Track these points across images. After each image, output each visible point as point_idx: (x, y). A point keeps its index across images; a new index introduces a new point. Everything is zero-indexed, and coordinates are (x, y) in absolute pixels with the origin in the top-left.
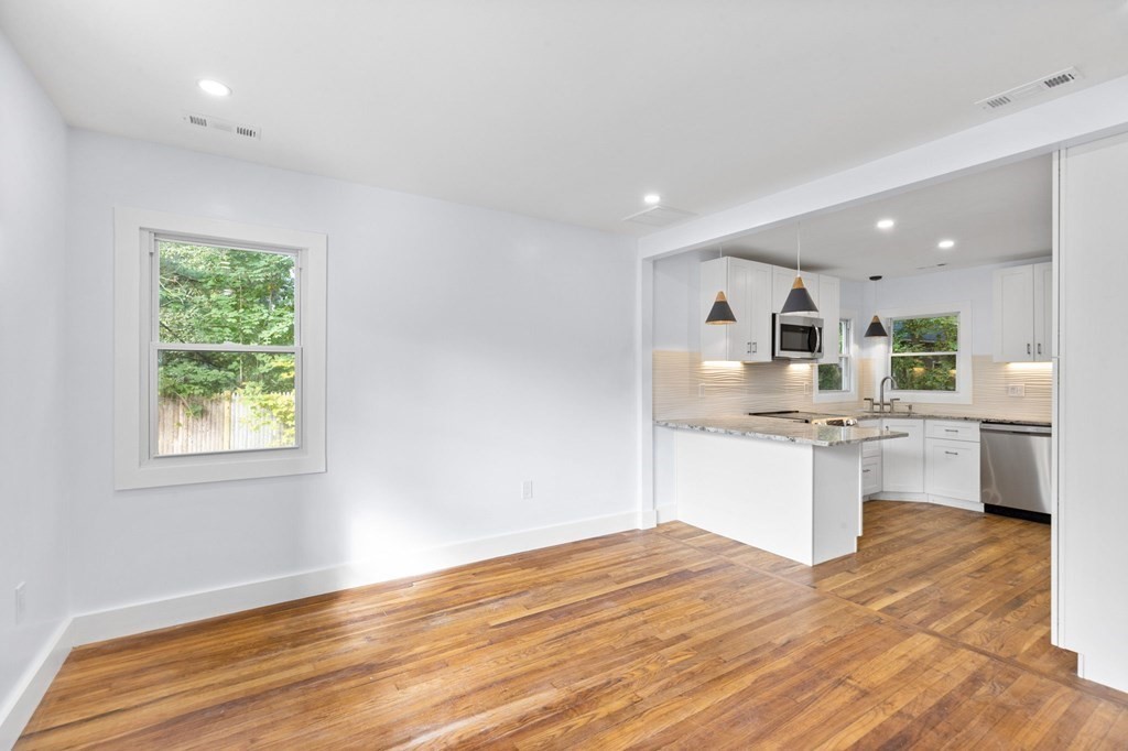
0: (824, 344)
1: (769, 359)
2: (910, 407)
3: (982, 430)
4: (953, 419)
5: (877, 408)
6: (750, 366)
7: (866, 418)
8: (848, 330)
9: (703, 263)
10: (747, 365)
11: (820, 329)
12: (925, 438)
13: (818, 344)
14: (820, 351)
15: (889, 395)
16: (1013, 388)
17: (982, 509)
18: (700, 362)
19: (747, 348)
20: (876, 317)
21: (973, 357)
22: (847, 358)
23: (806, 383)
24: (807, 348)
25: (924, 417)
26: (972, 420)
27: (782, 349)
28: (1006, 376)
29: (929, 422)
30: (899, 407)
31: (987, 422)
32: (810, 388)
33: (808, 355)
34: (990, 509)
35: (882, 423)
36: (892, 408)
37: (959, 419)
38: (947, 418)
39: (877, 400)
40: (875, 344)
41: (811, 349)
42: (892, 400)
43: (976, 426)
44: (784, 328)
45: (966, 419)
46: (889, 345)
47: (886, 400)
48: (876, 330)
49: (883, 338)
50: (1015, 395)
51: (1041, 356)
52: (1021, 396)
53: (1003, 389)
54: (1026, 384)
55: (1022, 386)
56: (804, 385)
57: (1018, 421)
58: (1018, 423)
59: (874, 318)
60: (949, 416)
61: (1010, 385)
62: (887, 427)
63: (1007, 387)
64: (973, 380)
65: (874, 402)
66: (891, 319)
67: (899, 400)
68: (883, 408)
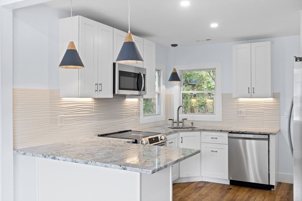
0: (147, 86)
1: (111, 96)
2: (192, 124)
3: (229, 137)
4: (215, 131)
5: (175, 125)
6: (98, 100)
7: (170, 133)
8: (159, 76)
9: (61, 19)
10: (97, 99)
11: (144, 75)
12: (201, 143)
13: (143, 85)
14: (144, 90)
15: (182, 116)
16: (240, 112)
17: (228, 183)
18: (59, 98)
19: (95, 88)
20: (174, 69)
21: (222, 94)
22: (159, 94)
23: (136, 110)
24: (136, 88)
25: (201, 130)
26: (224, 131)
27: (120, 88)
28: (238, 105)
29: (203, 133)
30: (187, 124)
31: (231, 132)
32: (138, 114)
33: (137, 92)
34: (232, 182)
35: (179, 135)
36: (183, 124)
37: (218, 131)
38: (212, 131)
39: (175, 119)
40: (173, 86)
41: (139, 89)
42: (183, 120)
43: (226, 135)
44: (121, 73)
45: (221, 131)
46: (181, 86)
47: (180, 120)
48: (175, 77)
49: (178, 82)
50: (242, 116)
51: (254, 94)
52: (244, 116)
53: (236, 112)
54: (246, 110)
55: (245, 111)
56: (135, 112)
57: (246, 132)
58: (246, 133)
59: (173, 70)
60: (213, 130)
61: (239, 110)
62: (182, 138)
63: (238, 111)
64: (222, 107)
65: (174, 121)
66: (182, 70)
67: (186, 119)
68: (179, 125)
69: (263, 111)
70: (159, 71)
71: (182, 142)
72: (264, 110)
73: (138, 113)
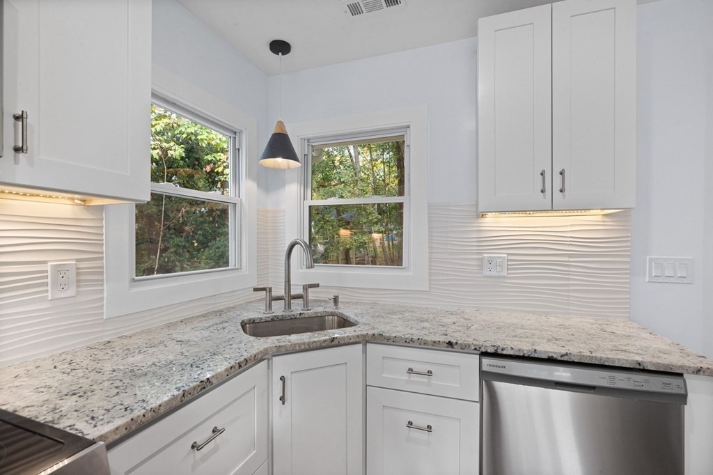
2: (336, 300)
3: (483, 374)
4: (423, 343)
5: (278, 309)
8: (237, 151)
12: (366, 386)
15: (301, 274)
16: (489, 262)
20: (281, 124)
21: (430, 206)
22: (234, 206)
25: (365, 340)
26: (464, 348)
28: (480, 239)
31: (496, 353)
32: (83, 276)
36: (306, 304)
37: (435, 344)
38: (409, 343)
39: (279, 291)
40: (284, 184)
42: (306, 288)
43: (471, 363)
45: (450, 344)
46: (305, 187)
47: (296, 288)
48: (280, 145)
50: (494, 273)
51: (564, 198)
52: (501, 274)
53: (475, 263)
54: (508, 254)
55: (504, 258)
56: (48, 267)
57: (567, 354)
58: (565, 358)
59: (277, 126)
60: (415, 338)
61: (485, 255)
62: (282, 379)
63: (481, 260)
64: (430, 248)
65: (274, 294)
66: (308, 140)
67: (317, 286)
68: (289, 306)
69: (567, 259)
70: (235, 133)
71: (282, 399)
72: (570, 256)
73: (78, 274)
